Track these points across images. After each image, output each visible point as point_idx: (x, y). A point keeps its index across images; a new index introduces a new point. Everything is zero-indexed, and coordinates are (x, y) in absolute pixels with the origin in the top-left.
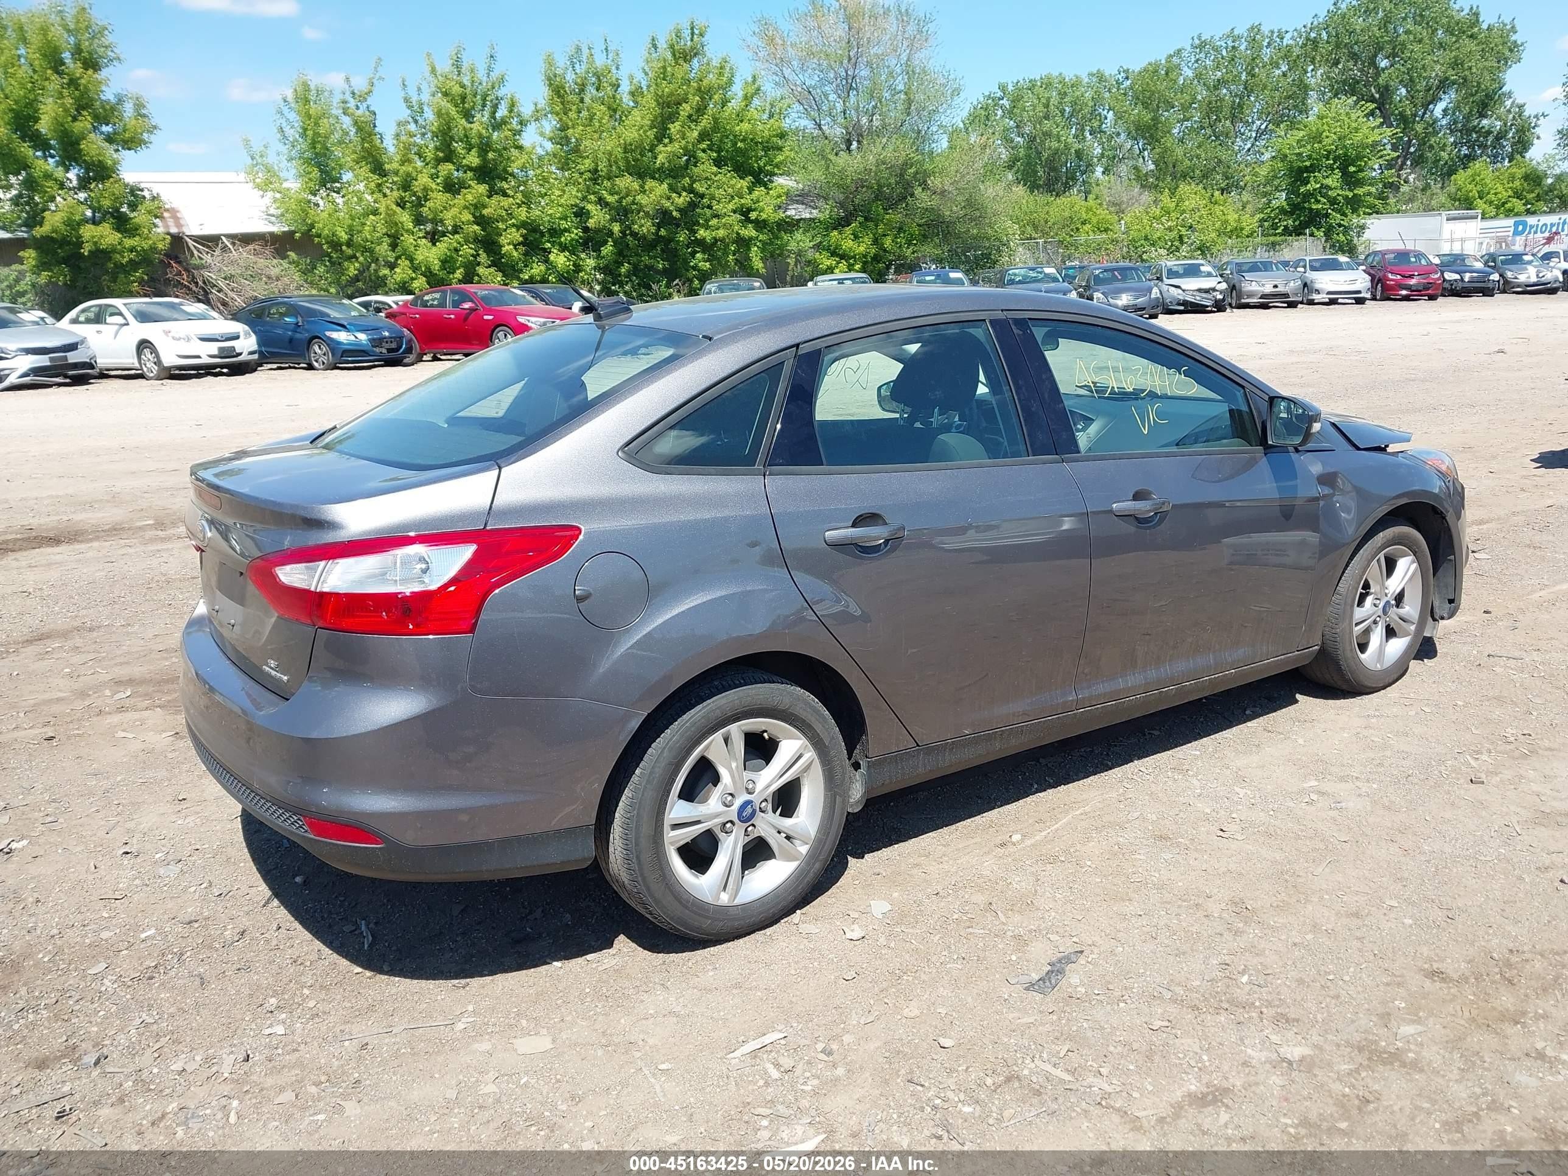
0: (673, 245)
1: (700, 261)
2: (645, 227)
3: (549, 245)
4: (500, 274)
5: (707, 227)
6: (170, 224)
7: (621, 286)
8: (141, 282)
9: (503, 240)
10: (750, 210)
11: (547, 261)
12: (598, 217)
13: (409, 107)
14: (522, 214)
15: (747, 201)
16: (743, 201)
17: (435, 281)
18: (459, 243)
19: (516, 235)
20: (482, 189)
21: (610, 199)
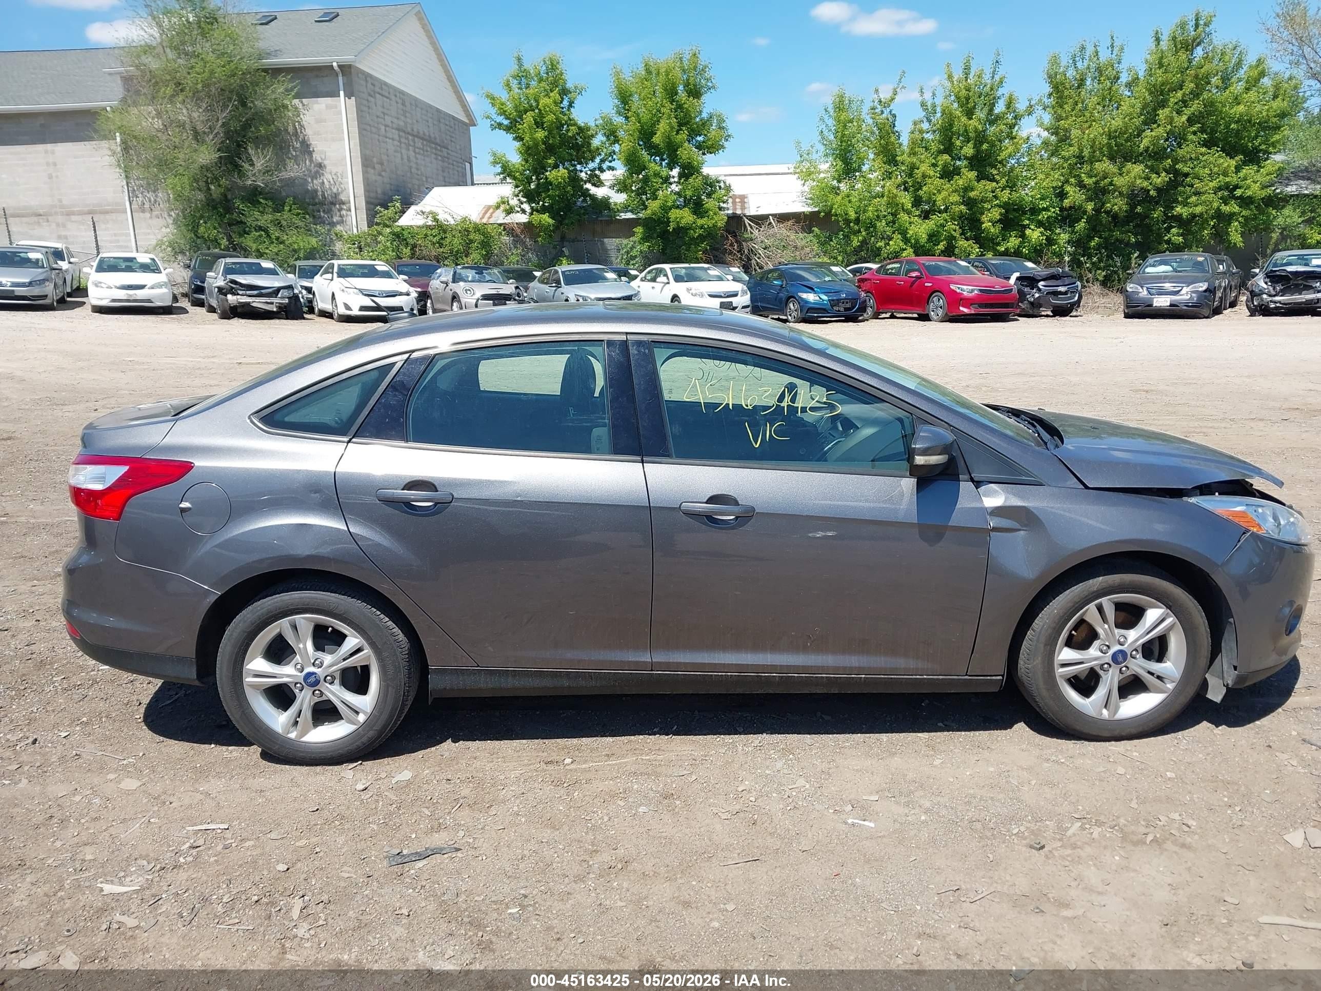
0: (1147, 221)
1: (1175, 235)
2: (1118, 204)
3: (1028, 222)
4: (977, 246)
5: (1185, 204)
6: (737, 207)
7: (1090, 257)
8: (705, 252)
9: (984, 218)
10: (1236, 187)
11: (1023, 236)
12: (1074, 196)
13: (924, 110)
14: (1005, 196)
15: (1233, 179)
16: (1227, 179)
17: (920, 250)
18: (946, 220)
19: (996, 214)
20: (972, 175)
21: (1088, 181)
